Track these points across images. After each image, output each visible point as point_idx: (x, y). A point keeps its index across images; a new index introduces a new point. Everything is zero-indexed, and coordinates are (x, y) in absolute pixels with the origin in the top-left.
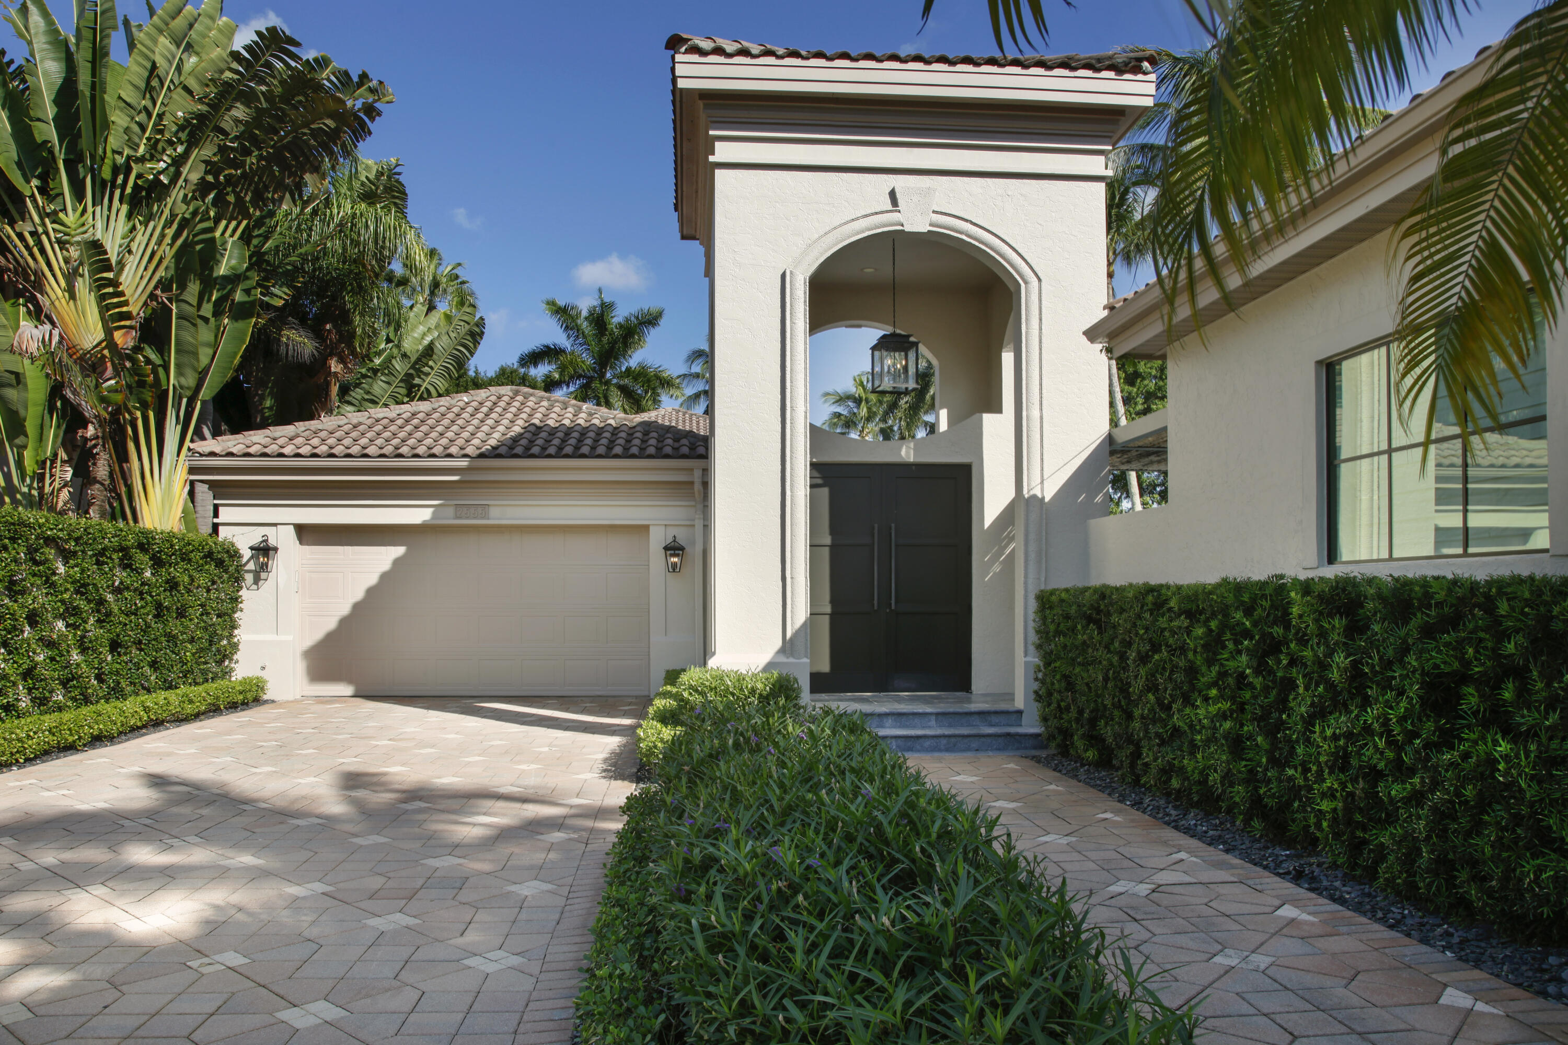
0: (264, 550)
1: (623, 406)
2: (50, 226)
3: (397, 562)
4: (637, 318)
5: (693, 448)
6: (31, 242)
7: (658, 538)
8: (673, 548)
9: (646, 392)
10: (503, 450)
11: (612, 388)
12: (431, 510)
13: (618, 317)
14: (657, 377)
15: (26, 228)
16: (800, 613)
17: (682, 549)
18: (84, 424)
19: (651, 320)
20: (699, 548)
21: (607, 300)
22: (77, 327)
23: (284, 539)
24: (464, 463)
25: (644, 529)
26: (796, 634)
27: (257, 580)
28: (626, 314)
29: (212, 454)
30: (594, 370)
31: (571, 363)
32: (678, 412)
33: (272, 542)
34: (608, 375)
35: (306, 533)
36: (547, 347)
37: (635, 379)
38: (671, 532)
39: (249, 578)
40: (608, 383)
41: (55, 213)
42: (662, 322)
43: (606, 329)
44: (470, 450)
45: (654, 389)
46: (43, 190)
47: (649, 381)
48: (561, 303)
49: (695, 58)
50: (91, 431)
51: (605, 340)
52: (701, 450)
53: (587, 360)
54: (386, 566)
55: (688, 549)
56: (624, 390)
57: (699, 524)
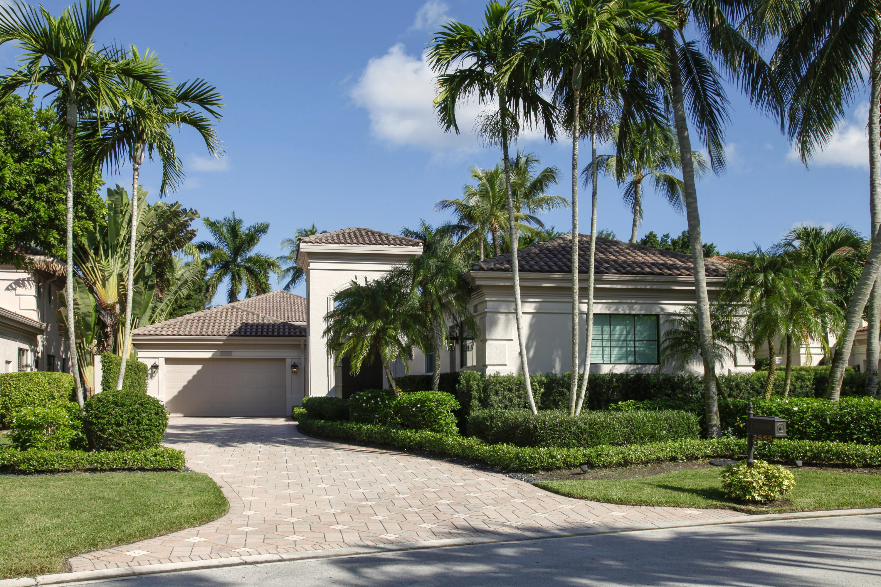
0: (155, 367)
1: (247, 279)
2: (97, 265)
3: (199, 372)
4: (255, 228)
5: (300, 332)
6: (90, 269)
7: (289, 363)
8: (294, 366)
9: (261, 271)
10: (237, 333)
11: (242, 269)
12: (212, 353)
13: (244, 229)
14: (266, 261)
15: (89, 265)
16: (332, 385)
17: (297, 366)
18: (107, 327)
19: (262, 229)
20: (303, 366)
21: (237, 218)
22: (105, 296)
23: (161, 363)
24: (225, 338)
25: (284, 360)
26: (331, 390)
27: (152, 377)
28: (249, 226)
29: (138, 334)
30: (230, 257)
31: (218, 254)
32: (283, 293)
33: (157, 363)
34: (239, 260)
35: (169, 361)
36: (203, 243)
37: (255, 264)
38: (294, 361)
39: (149, 376)
40: (239, 266)
41: (99, 261)
42: (269, 231)
43: (237, 235)
44: (226, 333)
45: (265, 270)
46: (95, 254)
47: (262, 265)
48: (212, 220)
49: (305, 244)
50: (109, 329)
51: (237, 241)
52: (303, 334)
53: (226, 251)
54: (195, 373)
55: (299, 366)
56: (249, 270)
57: (303, 358)
